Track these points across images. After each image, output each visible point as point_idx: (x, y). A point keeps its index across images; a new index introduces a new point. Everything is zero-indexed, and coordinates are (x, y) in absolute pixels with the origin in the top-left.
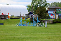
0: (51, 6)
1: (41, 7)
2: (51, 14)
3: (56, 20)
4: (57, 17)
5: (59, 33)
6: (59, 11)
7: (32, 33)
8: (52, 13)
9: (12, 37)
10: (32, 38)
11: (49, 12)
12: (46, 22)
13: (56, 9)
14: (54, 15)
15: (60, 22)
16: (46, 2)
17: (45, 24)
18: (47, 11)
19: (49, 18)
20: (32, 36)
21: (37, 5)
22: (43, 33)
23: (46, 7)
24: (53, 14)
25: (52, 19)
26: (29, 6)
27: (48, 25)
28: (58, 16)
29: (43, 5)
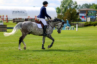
0: (82, 8)
1: (71, 10)
2: (82, 17)
3: (87, 23)
4: (89, 20)
5: (92, 37)
6: (91, 13)
8: (83, 15)
11: (80, 15)
12: (77, 25)
13: (87, 11)
14: (86, 18)
15: (92, 25)
16: (76, 3)
17: (75, 27)
18: (78, 14)
19: (80, 20)
20: (62, 41)
21: (67, 7)
22: (74, 37)
23: (76, 9)
24: (84, 17)
25: (83, 21)
26: (58, 8)
27: (79, 28)
28: (89, 18)
29: (73, 6)
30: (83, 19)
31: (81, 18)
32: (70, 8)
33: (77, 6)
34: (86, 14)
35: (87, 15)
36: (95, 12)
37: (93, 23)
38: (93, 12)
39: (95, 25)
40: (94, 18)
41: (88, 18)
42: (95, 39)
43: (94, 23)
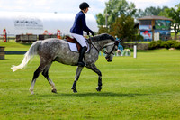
0: (144, 14)
1: (124, 18)
2: (145, 31)
3: (155, 42)
4: (157, 37)
6: (162, 24)
7: (108, 70)
8: (147, 28)
9: (67, 77)
11: (141, 27)
12: (135, 47)
13: (154, 20)
14: (151, 34)
15: (163, 47)
16: (133, 6)
17: (132, 51)
18: (137, 26)
19: (140, 38)
21: (116, 13)
22: (129, 70)
23: (133, 17)
24: (148, 31)
25: (146, 40)
26: (100, 15)
27: (139, 53)
28: (158, 34)
29: (127, 12)
30: (146, 36)
31: (142, 34)
32: (123, 16)
33: (135, 11)
34: (151, 27)
35: (154, 27)
36: (168, 23)
37: (164, 43)
38: (164, 23)
39: (168, 48)
40: (167, 33)
41: (155, 34)
43: (166, 42)
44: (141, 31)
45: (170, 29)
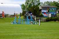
2: (44, 13)
3: (49, 18)
5: (52, 31)
7: (26, 31)
8: (45, 11)
9: (7, 34)
10: (26, 36)
11: (42, 11)
12: (39, 20)
15: (53, 20)
17: (38, 22)
19: (42, 16)
20: (26, 34)
22: (37, 31)
23: (39, 6)
24: (46, 13)
25: (45, 17)
26: (23, 5)
30: (45, 15)
34: (47, 11)
35: (48, 11)
36: (55, 9)
38: (53, 9)
39: (55, 21)
40: (55, 14)
41: (49, 14)
42: (55, 33)
44: (43, 12)
45: (56, 12)
